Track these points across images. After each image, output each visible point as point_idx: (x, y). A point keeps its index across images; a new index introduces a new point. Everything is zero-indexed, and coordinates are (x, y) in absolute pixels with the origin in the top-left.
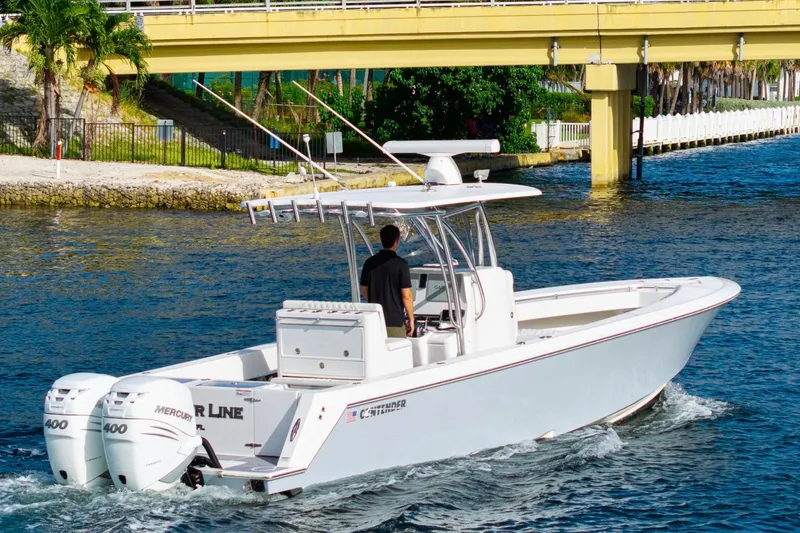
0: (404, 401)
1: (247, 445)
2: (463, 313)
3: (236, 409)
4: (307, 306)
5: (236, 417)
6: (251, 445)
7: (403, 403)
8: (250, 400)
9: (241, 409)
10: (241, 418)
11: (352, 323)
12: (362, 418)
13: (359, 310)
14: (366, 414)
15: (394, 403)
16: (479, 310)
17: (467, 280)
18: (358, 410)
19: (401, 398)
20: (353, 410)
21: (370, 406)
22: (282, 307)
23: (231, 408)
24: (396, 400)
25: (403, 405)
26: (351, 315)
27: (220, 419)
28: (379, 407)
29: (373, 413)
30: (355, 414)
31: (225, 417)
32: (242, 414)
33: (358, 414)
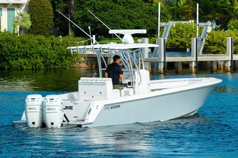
0: (120, 105)
1: (74, 117)
2: (135, 82)
3: (71, 107)
4: (88, 79)
5: (71, 109)
6: (75, 117)
7: (119, 106)
8: (75, 104)
9: (72, 107)
10: (72, 109)
11: (103, 84)
12: (108, 109)
13: (105, 80)
14: (109, 108)
15: (117, 106)
16: (139, 82)
17: (136, 73)
18: (107, 107)
19: (119, 105)
20: (106, 107)
21: (110, 106)
22: (80, 80)
23: (69, 106)
24: (117, 105)
25: (119, 107)
26: (103, 81)
27: (66, 110)
28: (113, 106)
29: (111, 108)
30: (106, 108)
31: (67, 109)
32: (73, 108)
33: (107, 108)
